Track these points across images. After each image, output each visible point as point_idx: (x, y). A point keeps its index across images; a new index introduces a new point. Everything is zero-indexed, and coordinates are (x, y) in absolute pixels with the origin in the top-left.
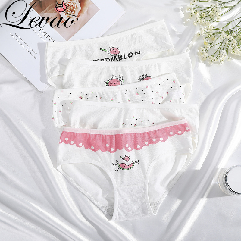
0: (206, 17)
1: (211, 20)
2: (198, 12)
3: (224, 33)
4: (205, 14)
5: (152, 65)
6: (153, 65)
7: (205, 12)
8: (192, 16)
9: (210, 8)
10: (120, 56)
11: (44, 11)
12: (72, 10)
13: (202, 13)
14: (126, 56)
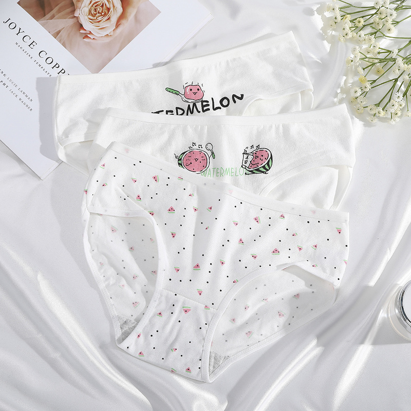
0: (364, 26)
1: (376, 33)
2: (348, 15)
3: (400, 61)
4: (362, 20)
5: (271, 127)
6: (274, 126)
7: (363, 17)
8: (336, 23)
9: (373, 8)
10: (204, 104)
11: (48, 16)
12: (105, 14)
13: (356, 19)
14: (217, 104)
